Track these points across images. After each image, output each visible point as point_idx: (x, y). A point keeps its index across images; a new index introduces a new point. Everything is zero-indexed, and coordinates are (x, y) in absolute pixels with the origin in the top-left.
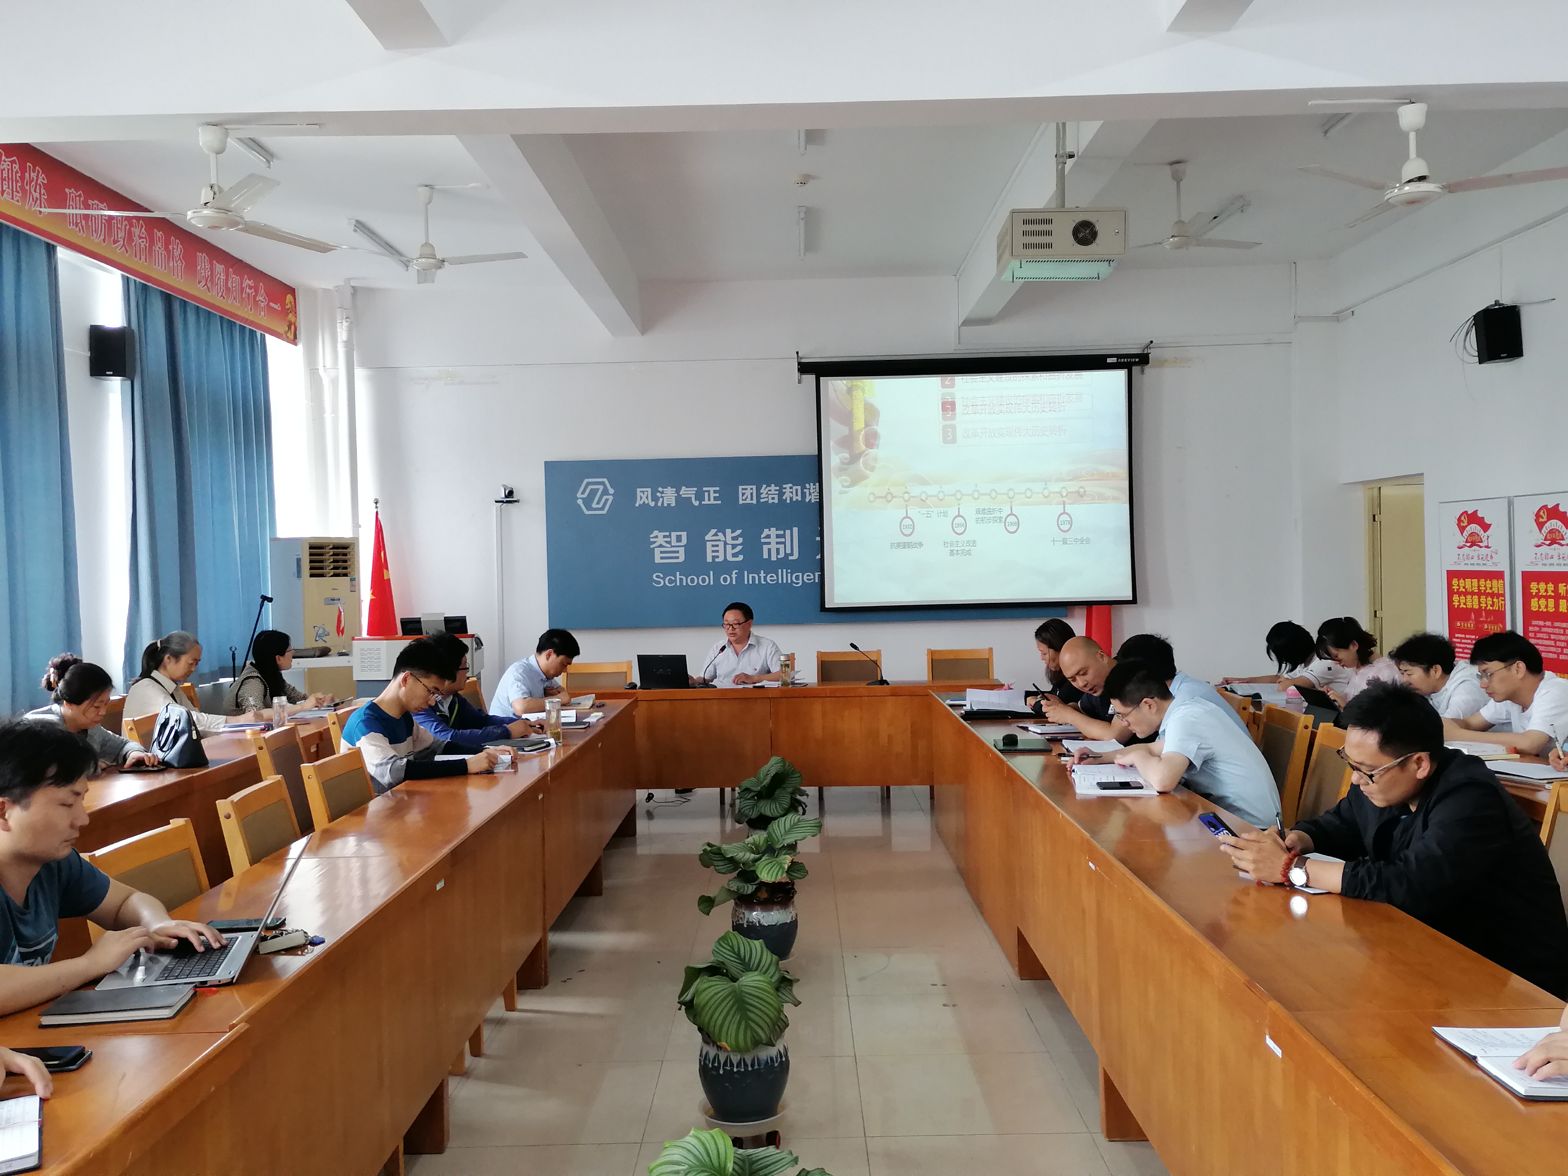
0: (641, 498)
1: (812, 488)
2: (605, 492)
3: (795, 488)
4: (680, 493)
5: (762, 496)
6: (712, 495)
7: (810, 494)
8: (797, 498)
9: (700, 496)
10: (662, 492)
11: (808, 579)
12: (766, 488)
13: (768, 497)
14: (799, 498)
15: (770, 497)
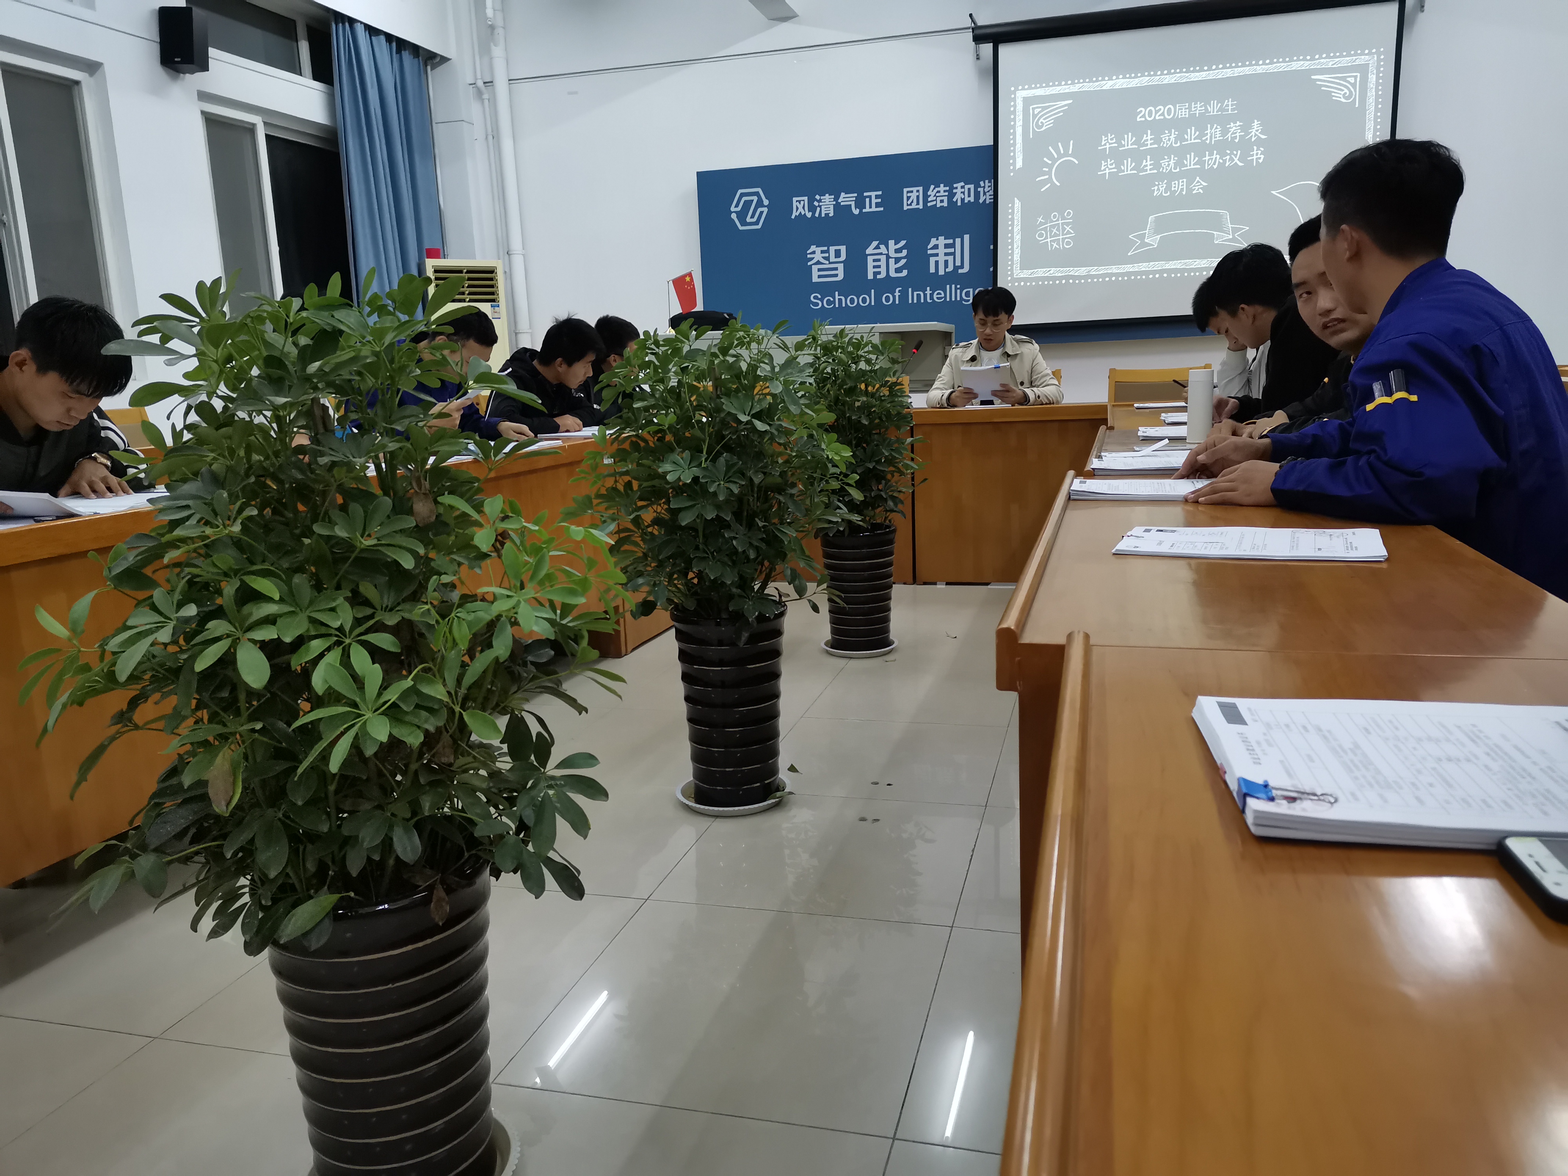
0: (797, 208)
1: (987, 187)
2: (760, 204)
3: (967, 187)
4: (840, 201)
5: (929, 199)
6: (874, 201)
7: (985, 193)
8: (969, 199)
9: (860, 203)
10: (820, 201)
12: (934, 189)
13: (936, 200)
14: (972, 199)
15: (939, 199)
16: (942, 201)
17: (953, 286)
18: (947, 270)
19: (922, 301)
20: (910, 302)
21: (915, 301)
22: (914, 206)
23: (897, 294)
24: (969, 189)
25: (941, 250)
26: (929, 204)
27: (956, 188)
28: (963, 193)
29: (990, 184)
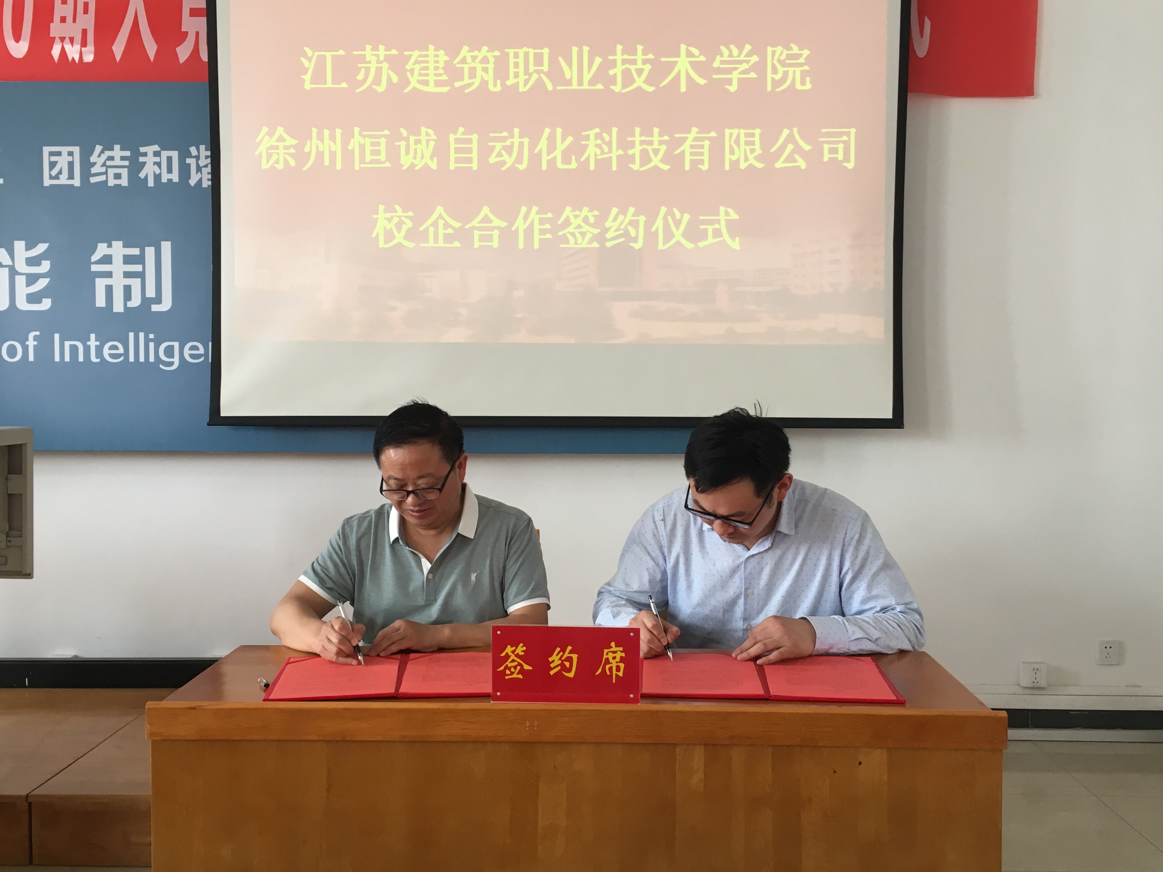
1: (202, 157)
3: (165, 154)
5: (94, 170)
7: (199, 169)
8: (170, 176)
12: (102, 152)
13: (106, 173)
14: (175, 177)
15: (111, 172)
16: (118, 176)
17: (142, 335)
18: (130, 304)
19: (81, 359)
20: (57, 359)
21: (67, 359)
22: (64, 180)
23: (31, 343)
24: (170, 159)
25: (118, 267)
26: (93, 180)
27: (145, 154)
28: (159, 164)
29: (204, 153)
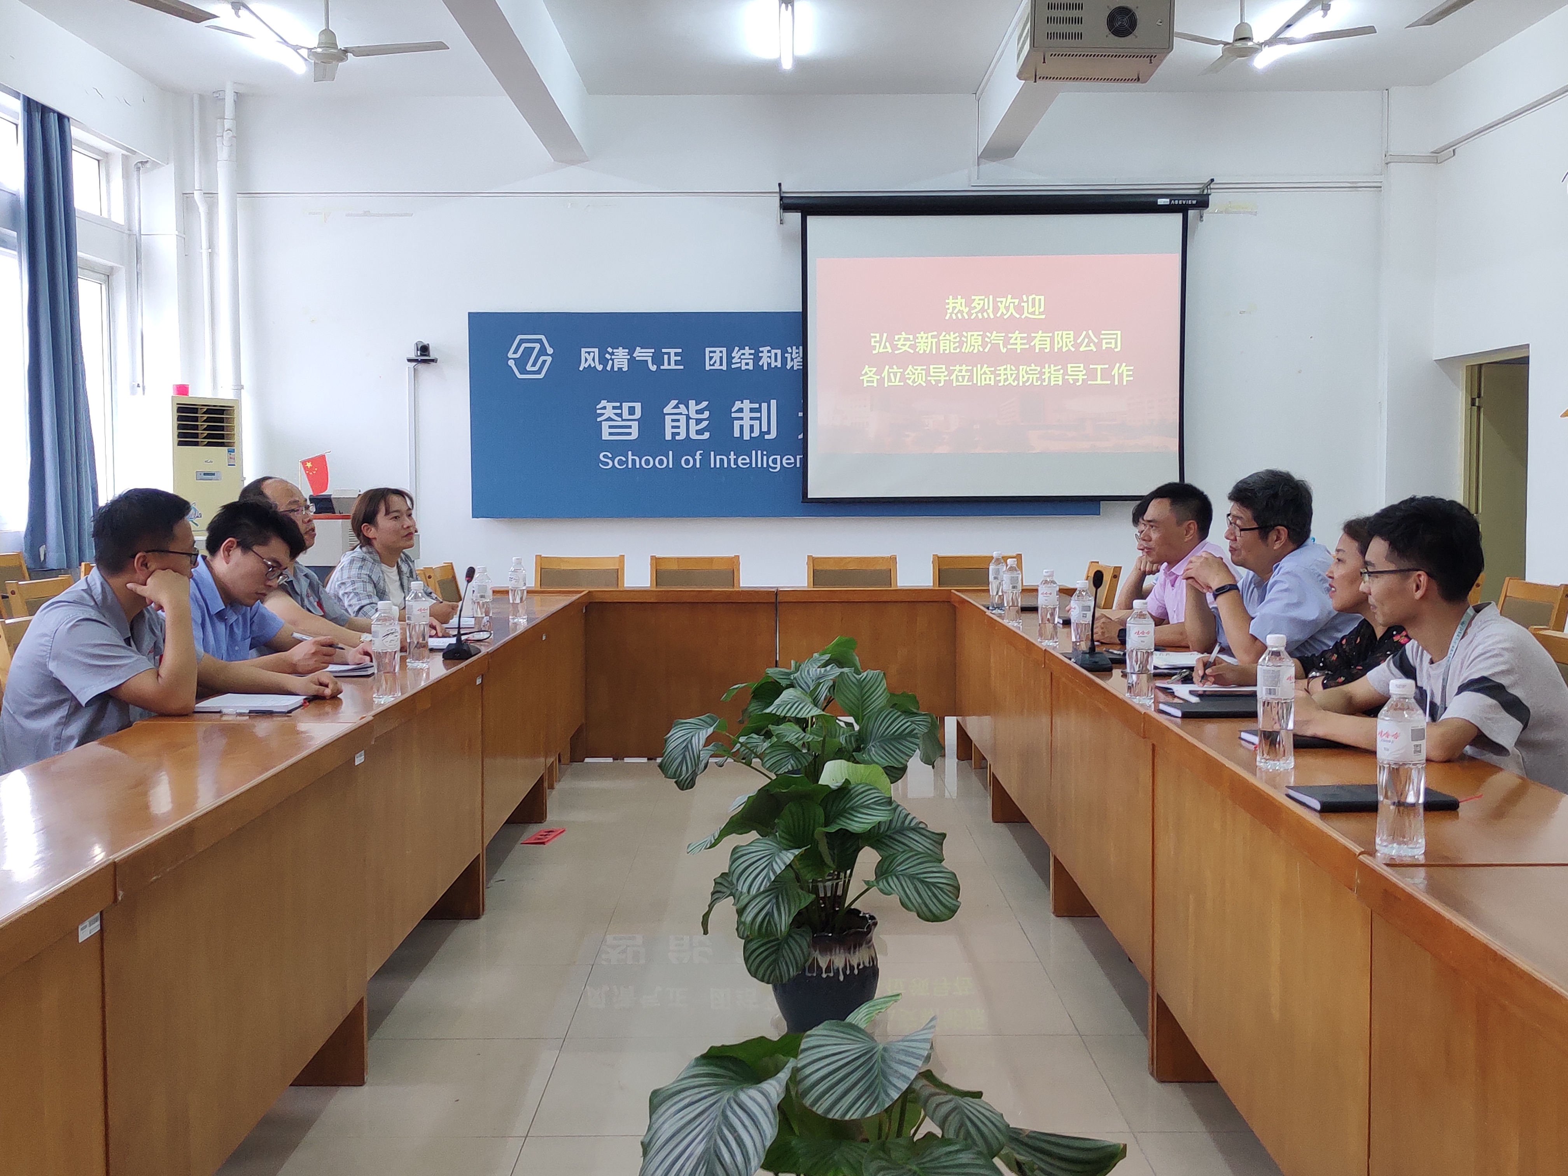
0: (586, 360)
1: (794, 353)
3: (773, 351)
4: (634, 355)
5: (734, 361)
6: (673, 358)
7: (792, 360)
8: (776, 364)
9: (658, 359)
11: (787, 464)
12: (739, 351)
13: (741, 362)
14: (779, 365)
15: (744, 362)
16: (747, 364)
17: (759, 452)
18: (753, 435)
19: (726, 466)
20: (712, 466)
21: (718, 466)
22: (717, 366)
23: (698, 457)
24: (776, 354)
25: (747, 414)
26: (733, 366)
27: (762, 352)
28: (770, 357)
29: (797, 351)
